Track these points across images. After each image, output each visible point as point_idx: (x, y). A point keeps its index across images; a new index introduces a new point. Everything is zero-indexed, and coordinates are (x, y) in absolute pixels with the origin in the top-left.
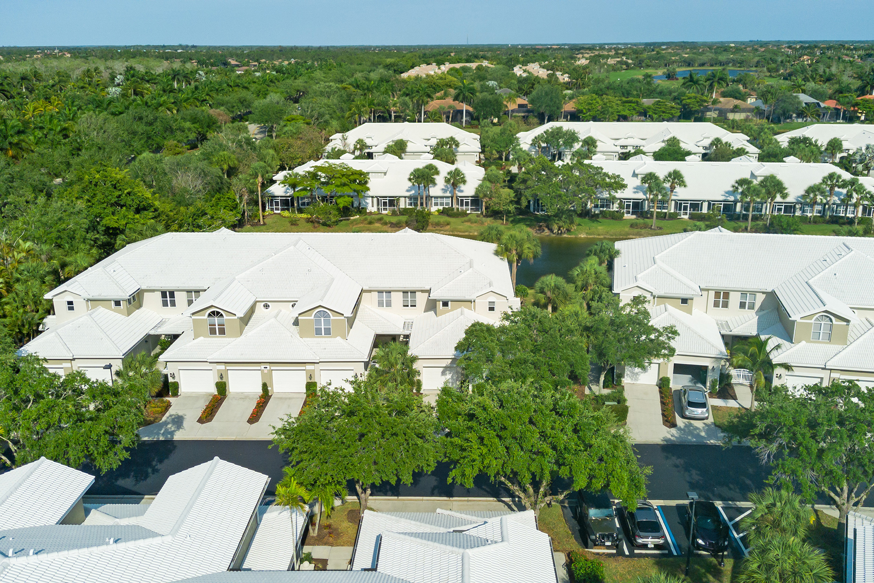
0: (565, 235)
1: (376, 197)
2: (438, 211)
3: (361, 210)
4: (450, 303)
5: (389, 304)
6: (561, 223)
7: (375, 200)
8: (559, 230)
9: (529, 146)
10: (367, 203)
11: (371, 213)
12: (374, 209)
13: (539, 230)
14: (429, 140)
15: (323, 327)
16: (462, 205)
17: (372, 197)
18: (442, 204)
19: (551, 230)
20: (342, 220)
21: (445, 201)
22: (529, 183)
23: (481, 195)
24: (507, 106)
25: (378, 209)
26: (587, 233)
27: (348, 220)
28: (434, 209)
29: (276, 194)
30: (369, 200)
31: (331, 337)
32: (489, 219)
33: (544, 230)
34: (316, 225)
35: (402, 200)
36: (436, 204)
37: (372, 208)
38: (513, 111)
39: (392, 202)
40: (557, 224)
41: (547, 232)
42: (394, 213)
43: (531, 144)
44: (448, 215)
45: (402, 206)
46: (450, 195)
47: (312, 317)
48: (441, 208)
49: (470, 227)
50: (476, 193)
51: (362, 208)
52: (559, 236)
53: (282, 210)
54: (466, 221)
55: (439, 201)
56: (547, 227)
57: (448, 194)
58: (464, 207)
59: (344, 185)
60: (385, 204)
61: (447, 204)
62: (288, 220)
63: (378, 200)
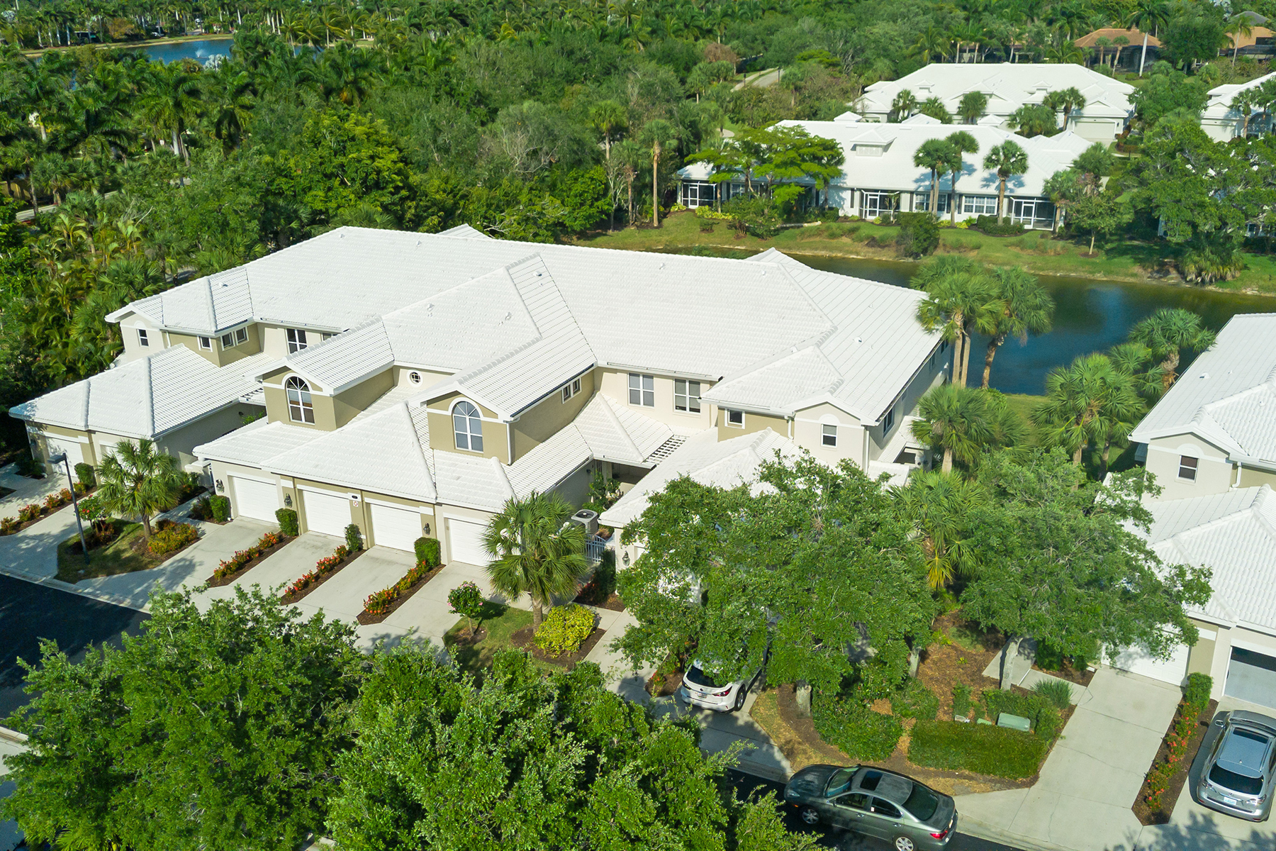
0: (1211, 288)
1: (859, 190)
2: (969, 221)
3: (829, 213)
4: (743, 415)
5: (649, 401)
6: (1203, 263)
7: (857, 194)
8: (1199, 275)
9: (1226, 110)
10: (843, 199)
11: (846, 218)
12: (854, 212)
13: (1158, 272)
14: (1032, 94)
15: (469, 435)
16: (1018, 213)
17: (853, 190)
18: (979, 209)
19: (1183, 274)
20: (787, 228)
21: (986, 203)
22: (1145, 174)
23: (1055, 195)
24: (1232, 41)
25: (861, 211)
26: (1261, 288)
27: (798, 227)
28: (961, 218)
29: (694, 177)
30: (847, 195)
31: (482, 456)
32: (1061, 243)
33: (1168, 273)
34: (741, 234)
35: (905, 199)
36: (968, 209)
37: (849, 209)
38: (1241, 50)
39: (887, 199)
40: (1195, 263)
41: (1173, 277)
42: (885, 222)
43: (1231, 107)
44: (987, 232)
45: (904, 208)
46: (996, 193)
47: (449, 413)
48: (975, 215)
49: (1017, 256)
50: (1045, 189)
51: (831, 209)
52: (1198, 288)
53: (702, 204)
54: (1012, 245)
55: (975, 202)
56: (1176, 267)
57: (992, 190)
58: (1022, 217)
59: (792, 163)
60: (873, 203)
61: (990, 209)
62: (699, 220)
63: (862, 194)
